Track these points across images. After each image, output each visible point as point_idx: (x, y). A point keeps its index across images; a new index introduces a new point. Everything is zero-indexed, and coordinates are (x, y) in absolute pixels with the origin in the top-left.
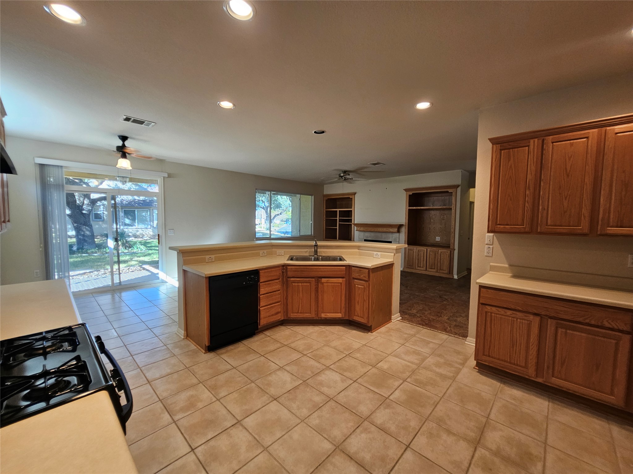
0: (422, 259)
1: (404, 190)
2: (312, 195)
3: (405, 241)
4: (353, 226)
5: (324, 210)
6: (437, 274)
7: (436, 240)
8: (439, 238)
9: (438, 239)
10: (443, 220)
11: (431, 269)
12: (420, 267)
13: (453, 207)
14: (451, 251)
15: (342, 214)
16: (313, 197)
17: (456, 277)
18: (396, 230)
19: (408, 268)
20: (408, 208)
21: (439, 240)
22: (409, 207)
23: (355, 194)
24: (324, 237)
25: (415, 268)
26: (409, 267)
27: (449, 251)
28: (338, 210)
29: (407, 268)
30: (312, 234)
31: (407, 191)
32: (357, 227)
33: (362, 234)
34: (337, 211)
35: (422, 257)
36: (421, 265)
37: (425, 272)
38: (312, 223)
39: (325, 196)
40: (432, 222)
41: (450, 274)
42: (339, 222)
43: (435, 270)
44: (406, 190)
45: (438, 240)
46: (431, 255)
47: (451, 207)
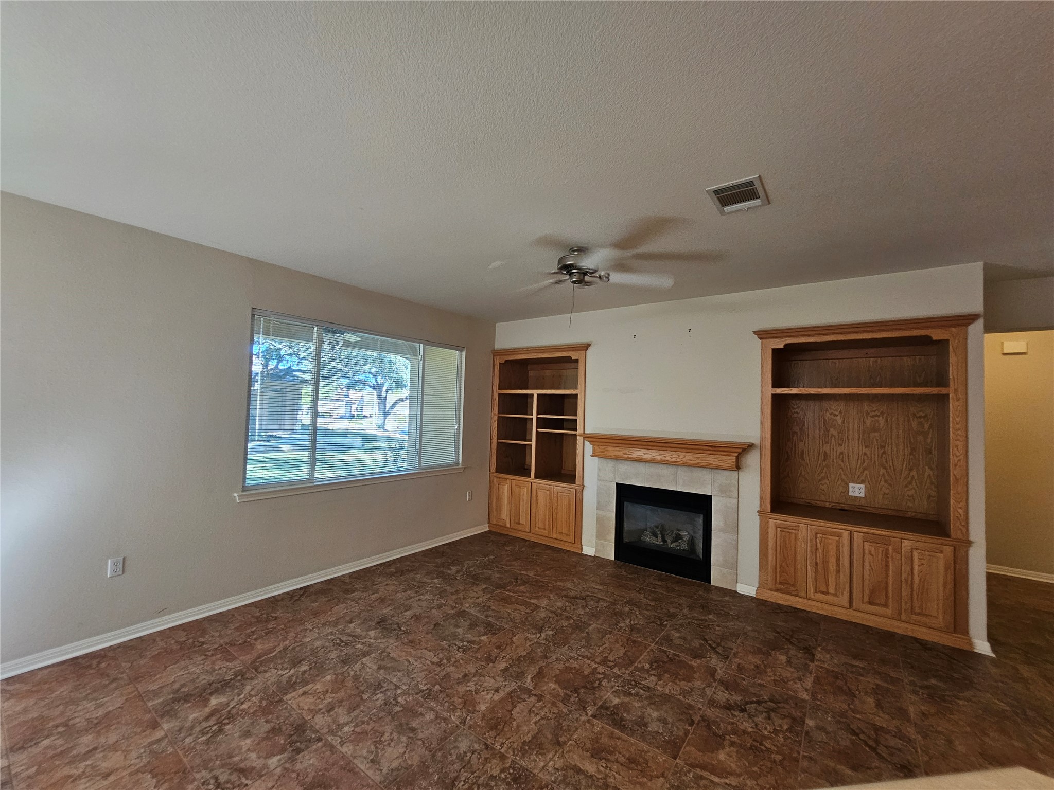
0: (832, 567)
1: (755, 332)
2: (459, 348)
3: (761, 498)
4: (579, 440)
5: (493, 391)
6: (900, 628)
7: (851, 494)
8: (860, 489)
9: (857, 490)
10: (874, 430)
11: (871, 603)
12: (827, 593)
13: (956, 390)
14: (955, 548)
15: (549, 403)
16: (464, 353)
17: (983, 647)
18: (731, 460)
19: (778, 590)
20: (770, 391)
21: (863, 495)
22: (773, 387)
23: (586, 347)
24: (494, 469)
25: (803, 594)
26: (779, 586)
27: (949, 550)
28: (535, 392)
29: (771, 590)
30: (458, 463)
31: (766, 338)
32: (594, 445)
33: (609, 465)
34: (532, 395)
35: (833, 561)
36: (827, 586)
37: (844, 611)
38: (459, 427)
39: (497, 353)
40: (833, 435)
41: (955, 631)
42: (537, 428)
43: (889, 612)
44: (763, 334)
45: (857, 494)
46: (870, 554)
47: (943, 391)
